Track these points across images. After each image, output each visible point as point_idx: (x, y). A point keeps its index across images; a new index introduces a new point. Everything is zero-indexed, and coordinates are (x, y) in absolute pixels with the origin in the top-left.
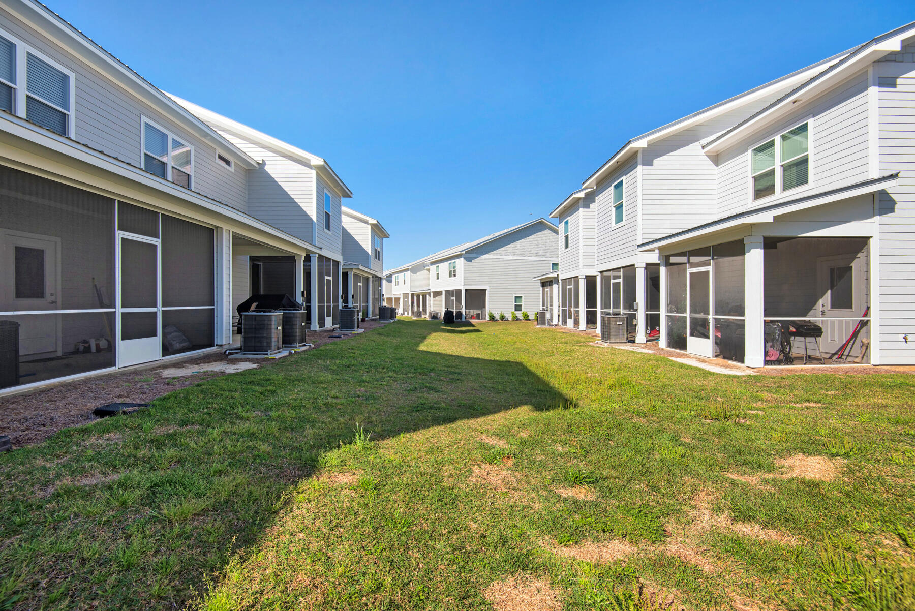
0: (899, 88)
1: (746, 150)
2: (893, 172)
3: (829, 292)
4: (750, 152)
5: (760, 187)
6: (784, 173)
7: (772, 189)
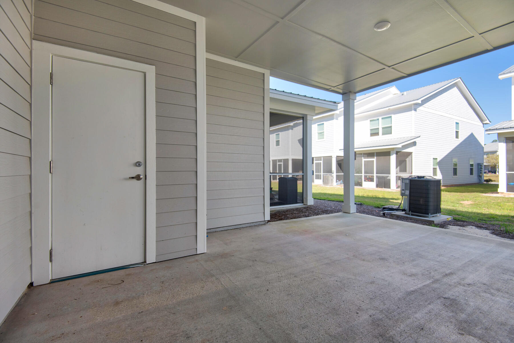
0: (417, 112)
1: (368, 120)
2: (419, 136)
3: (399, 167)
4: (369, 120)
5: (372, 133)
6: (382, 130)
7: (377, 134)
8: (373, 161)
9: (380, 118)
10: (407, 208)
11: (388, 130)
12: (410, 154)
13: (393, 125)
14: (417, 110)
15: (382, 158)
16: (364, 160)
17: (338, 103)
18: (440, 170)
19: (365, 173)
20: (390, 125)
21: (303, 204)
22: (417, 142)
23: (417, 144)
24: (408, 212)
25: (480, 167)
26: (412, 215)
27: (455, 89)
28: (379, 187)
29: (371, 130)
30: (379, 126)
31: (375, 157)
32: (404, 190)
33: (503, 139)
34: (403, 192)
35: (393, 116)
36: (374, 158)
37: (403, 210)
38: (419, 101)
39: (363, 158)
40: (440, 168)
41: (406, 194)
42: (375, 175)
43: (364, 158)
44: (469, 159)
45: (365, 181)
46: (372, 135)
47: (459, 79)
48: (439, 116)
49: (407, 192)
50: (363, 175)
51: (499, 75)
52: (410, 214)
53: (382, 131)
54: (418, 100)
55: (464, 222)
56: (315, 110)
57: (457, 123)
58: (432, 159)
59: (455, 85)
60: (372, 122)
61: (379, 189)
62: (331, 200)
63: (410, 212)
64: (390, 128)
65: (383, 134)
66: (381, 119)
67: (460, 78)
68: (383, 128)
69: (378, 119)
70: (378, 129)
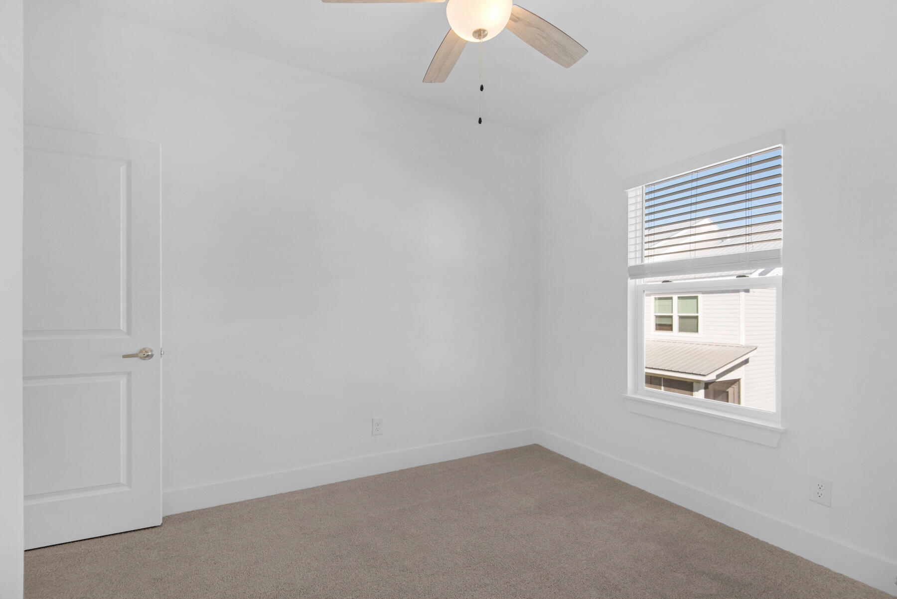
5: (659, 323)
6: (679, 320)
7: (669, 327)
9: (675, 297)
11: (690, 324)
12: (736, 381)
13: (700, 315)
20: (694, 314)
29: (657, 317)
35: (700, 296)
36: (661, 390)
46: (659, 327)
53: (679, 322)
64: (694, 321)
65: (682, 329)
66: (677, 298)
68: (681, 317)
69: (671, 298)
70: (671, 317)
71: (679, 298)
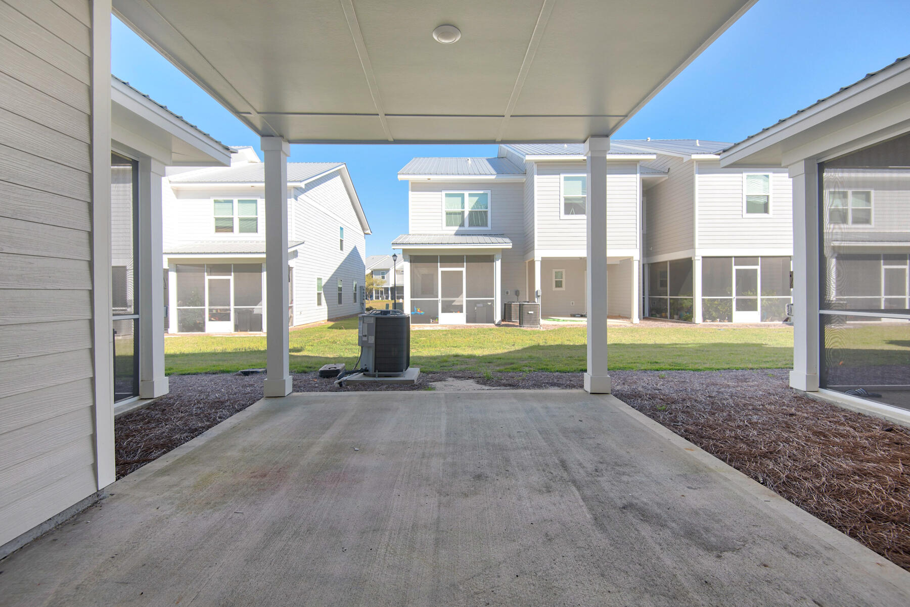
0: (298, 202)
1: (209, 198)
2: (302, 241)
4: (212, 200)
5: (219, 225)
6: (240, 222)
7: (230, 229)
8: (229, 280)
9: (236, 201)
10: (371, 366)
12: (291, 269)
13: (260, 217)
14: (298, 199)
15: (246, 275)
16: (207, 278)
17: (232, 152)
18: (325, 297)
19: (211, 304)
20: (254, 216)
21: (136, 398)
22: (298, 251)
23: (299, 254)
24: (372, 371)
25: (362, 291)
26: (379, 376)
27: (338, 178)
28: (241, 331)
29: (217, 219)
30: (233, 214)
31: (232, 273)
32: (366, 336)
33: (408, 257)
34: (365, 339)
35: (259, 199)
36: (231, 275)
37: (365, 371)
38: (302, 185)
39: (206, 273)
40: (324, 294)
41: (369, 342)
42: (232, 307)
43: (208, 275)
44: (353, 280)
45: (210, 320)
46: (219, 229)
47: (344, 166)
48: (323, 213)
49: (372, 340)
50: (207, 307)
51: (398, 174)
52: (377, 375)
53: (240, 225)
54: (301, 181)
55: (434, 374)
56: (171, 152)
57: (342, 229)
58: (316, 280)
59: (339, 173)
60: (218, 205)
61: (242, 334)
62: (189, 372)
63: (377, 372)
64: (255, 222)
65: (242, 230)
66: (237, 202)
67: (345, 164)
68: (241, 220)
69: (232, 202)
70: (232, 219)
71: (239, 201)
